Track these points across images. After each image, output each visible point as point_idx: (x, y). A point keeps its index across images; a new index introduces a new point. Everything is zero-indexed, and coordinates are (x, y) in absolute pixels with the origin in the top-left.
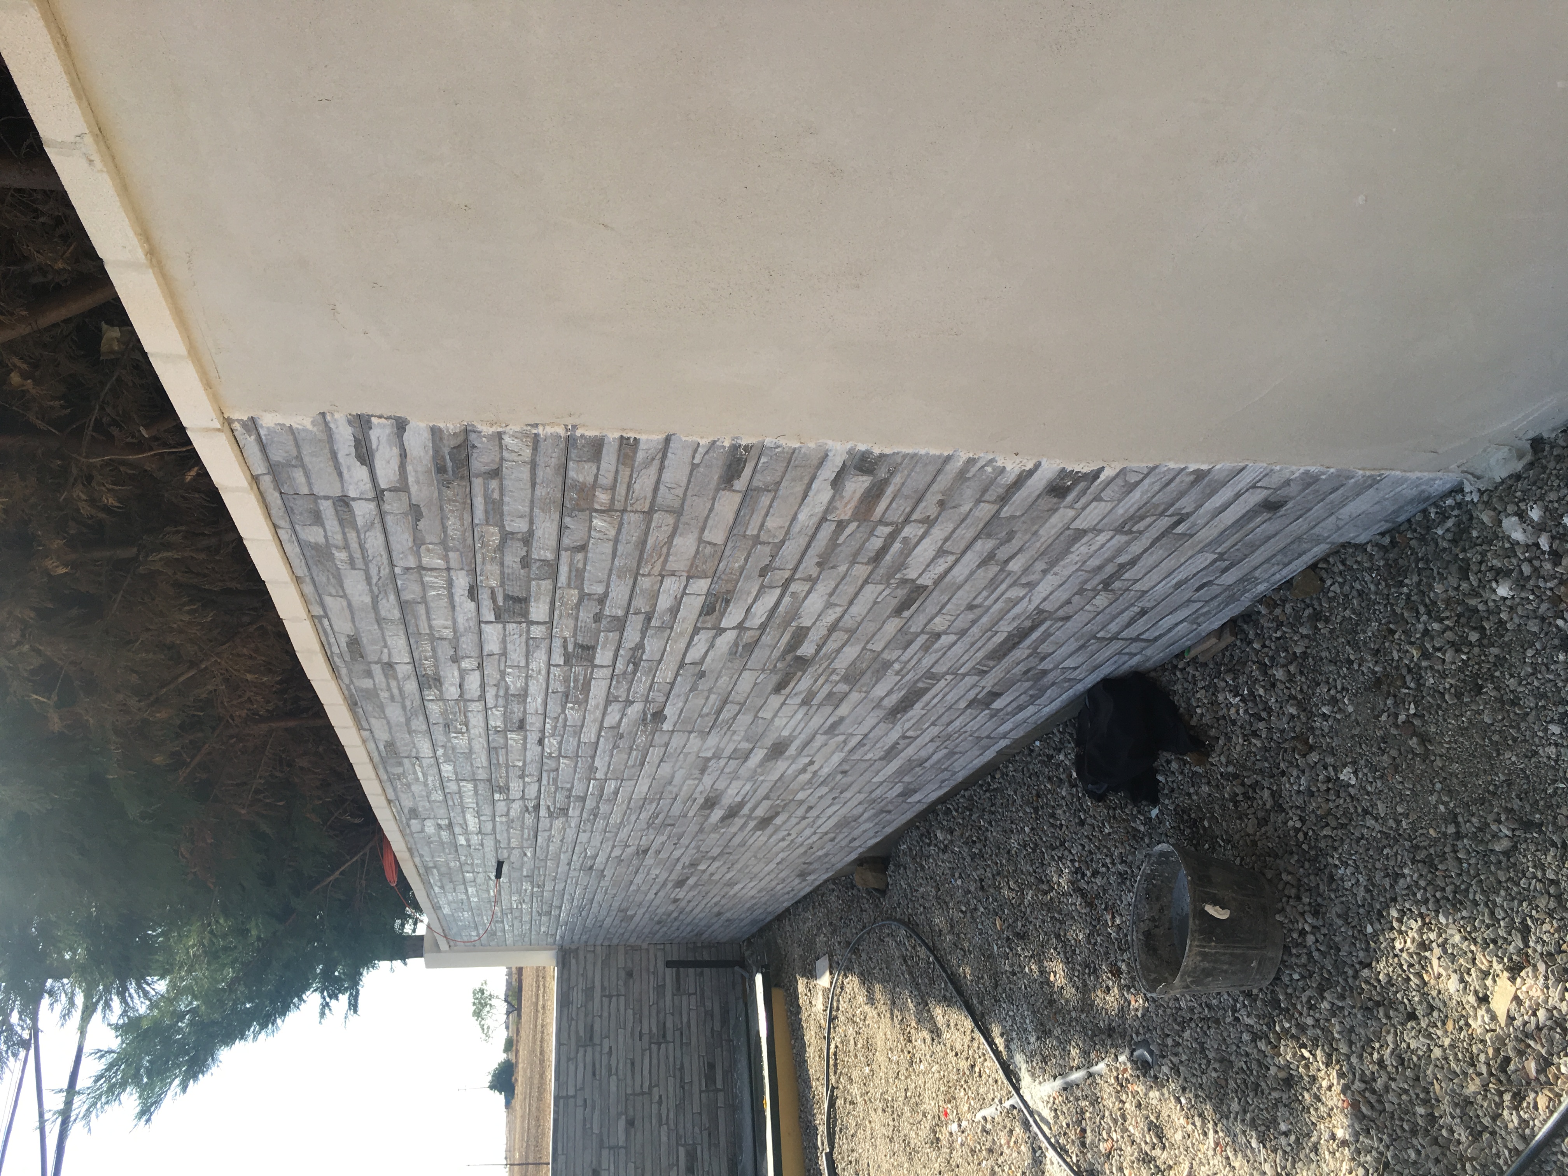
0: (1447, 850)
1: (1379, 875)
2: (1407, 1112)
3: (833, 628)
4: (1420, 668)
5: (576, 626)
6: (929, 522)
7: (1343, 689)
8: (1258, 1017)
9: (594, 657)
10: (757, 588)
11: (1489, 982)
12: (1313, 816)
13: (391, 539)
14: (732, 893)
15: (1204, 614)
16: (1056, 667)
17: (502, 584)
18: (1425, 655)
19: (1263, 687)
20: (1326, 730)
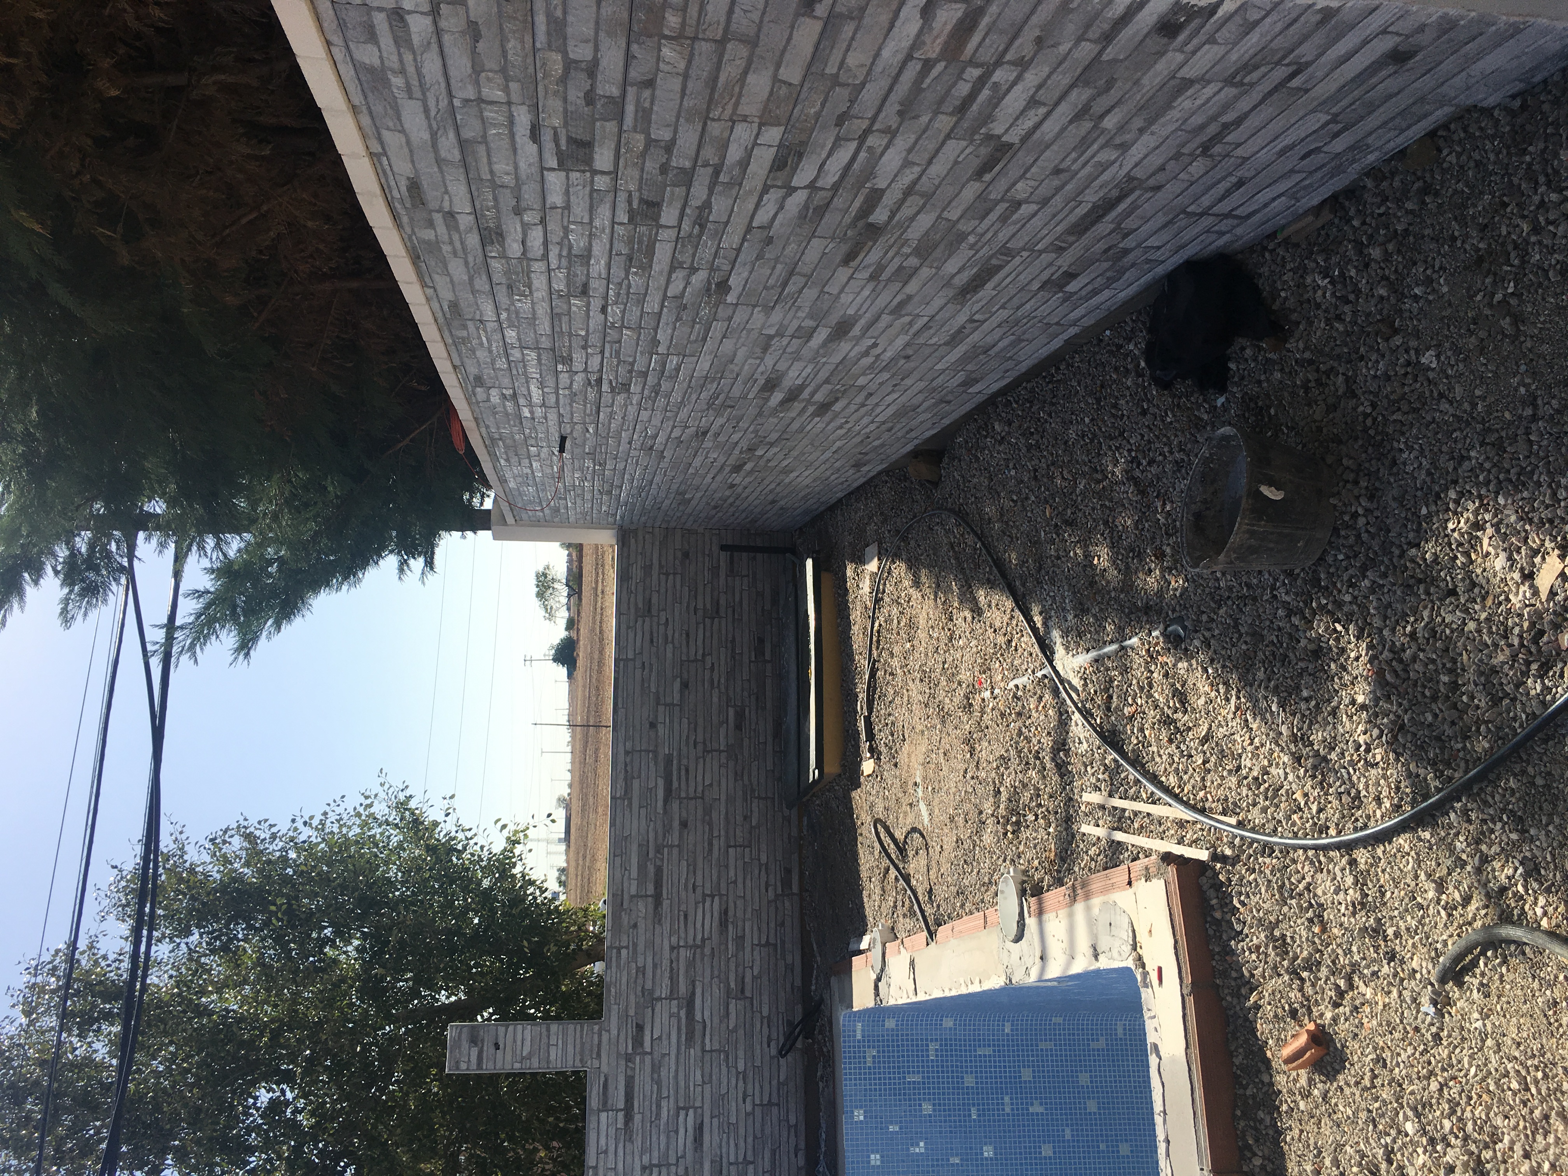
0: (1519, 432)
1: (1444, 458)
2: (1431, 680)
3: (908, 192)
4: (1528, 243)
5: (641, 178)
6: (1023, 64)
7: (1441, 268)
8: (1296, 594)
9: (659, 216)
10: (832, 139)
11: (1537, 560)
12: (1385, 401)
13: (449, 62)
14: (787, 481)
15: (1305, 188)
16: (1139, 245)
17: (566, 124)
18: (1536, 229)
19: (1355, 267)
20: (1415, 312)
